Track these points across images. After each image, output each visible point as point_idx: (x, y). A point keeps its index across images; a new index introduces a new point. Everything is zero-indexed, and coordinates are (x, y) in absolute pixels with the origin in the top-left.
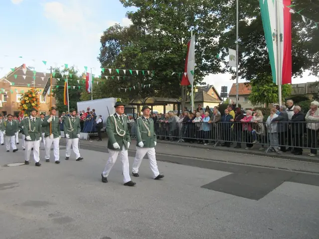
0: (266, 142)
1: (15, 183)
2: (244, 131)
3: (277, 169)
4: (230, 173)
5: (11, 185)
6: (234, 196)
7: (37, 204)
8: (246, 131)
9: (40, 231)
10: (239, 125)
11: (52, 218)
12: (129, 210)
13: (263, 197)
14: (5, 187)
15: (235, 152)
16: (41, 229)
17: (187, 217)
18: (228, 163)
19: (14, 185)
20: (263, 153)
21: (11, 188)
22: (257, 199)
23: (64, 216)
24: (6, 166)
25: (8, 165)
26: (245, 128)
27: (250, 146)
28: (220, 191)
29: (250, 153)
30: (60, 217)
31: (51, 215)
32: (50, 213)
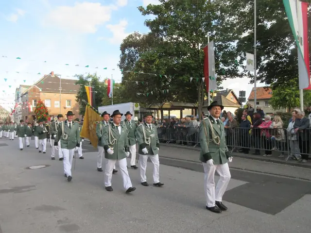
0: (287, 150)
1: (34, 186)
2: (262, 136)
3: (298, 179)
4: (245, 183)
5: (28, 188)
6: (247, 209)
7: (48, 209)
8: (265, 137)
10: (257, 131)
11: (60, 225)
12: (135, 220)
13: (280, 211)
14: (23, 190)
15: (252, 159)
18: (245, 171)
19: (31, 188)
20: (283, 161)
21: (29, 191)
22: (274, 213)
23: (71, 223)
24: (29, 168)
25: (30, 168)
26: (263, 133)
27: (268, 153)
28: (233, 202)
29: (269, 161)
30: (67, 224)
31: (59, 222)
32: (58, 219)
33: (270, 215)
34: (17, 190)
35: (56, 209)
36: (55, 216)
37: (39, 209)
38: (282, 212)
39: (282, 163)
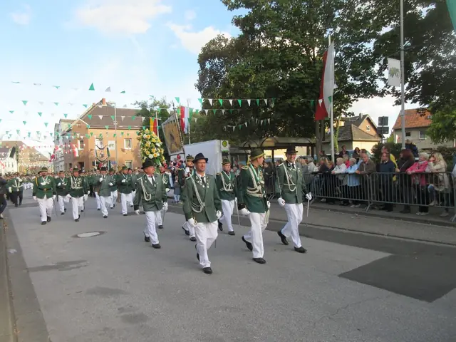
0: (453, 204)
1: (85, 261)
2: (414, 185)
4: (387, 255)
5: (77, 264)
6: (390, 293)
7: (105, 292)
8: (418, 185)
9: (103, 332)
11: (122, 314)
12: (226, 308)
13: (440, 297)
14: (71, 266)
15: (399, 219)
16: (106, 329)
17: (312, 325)
18: (387, 237)
19: (83, 264)
20: (446, 222)
21: (78, 267)
23: (137, 313)
24: (76, 236)
25: (79, 235)
26: (417, 181)
27: (424, 210)
28: (368, 284)
29: (425, 222)
30: (132, 313)
31: (121, 310)
32: (120, 307)
33: (424, 302)
34: (61, 266)
35: (115, 292)
36: (114, 302)
37: (93, 292)
38: (444, 298)
39: (445, 224)
